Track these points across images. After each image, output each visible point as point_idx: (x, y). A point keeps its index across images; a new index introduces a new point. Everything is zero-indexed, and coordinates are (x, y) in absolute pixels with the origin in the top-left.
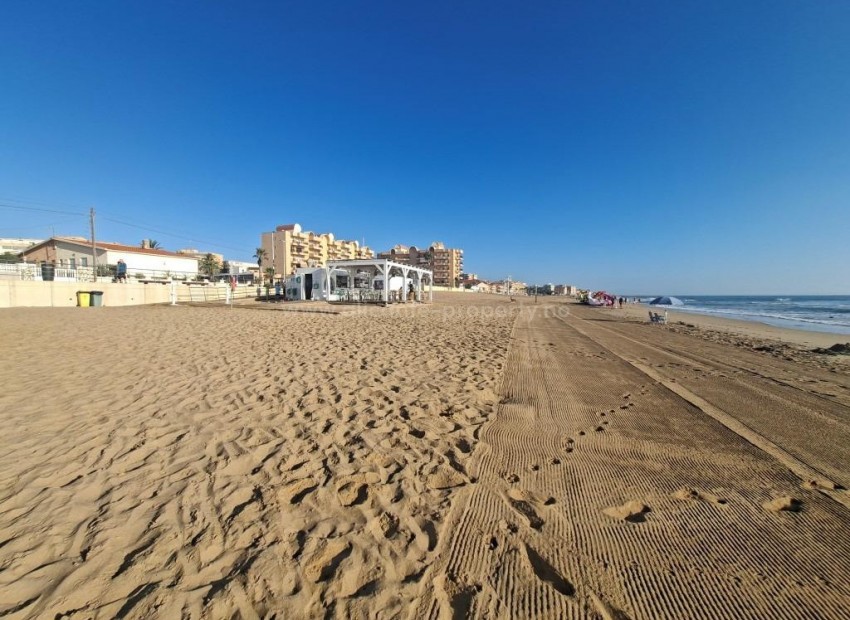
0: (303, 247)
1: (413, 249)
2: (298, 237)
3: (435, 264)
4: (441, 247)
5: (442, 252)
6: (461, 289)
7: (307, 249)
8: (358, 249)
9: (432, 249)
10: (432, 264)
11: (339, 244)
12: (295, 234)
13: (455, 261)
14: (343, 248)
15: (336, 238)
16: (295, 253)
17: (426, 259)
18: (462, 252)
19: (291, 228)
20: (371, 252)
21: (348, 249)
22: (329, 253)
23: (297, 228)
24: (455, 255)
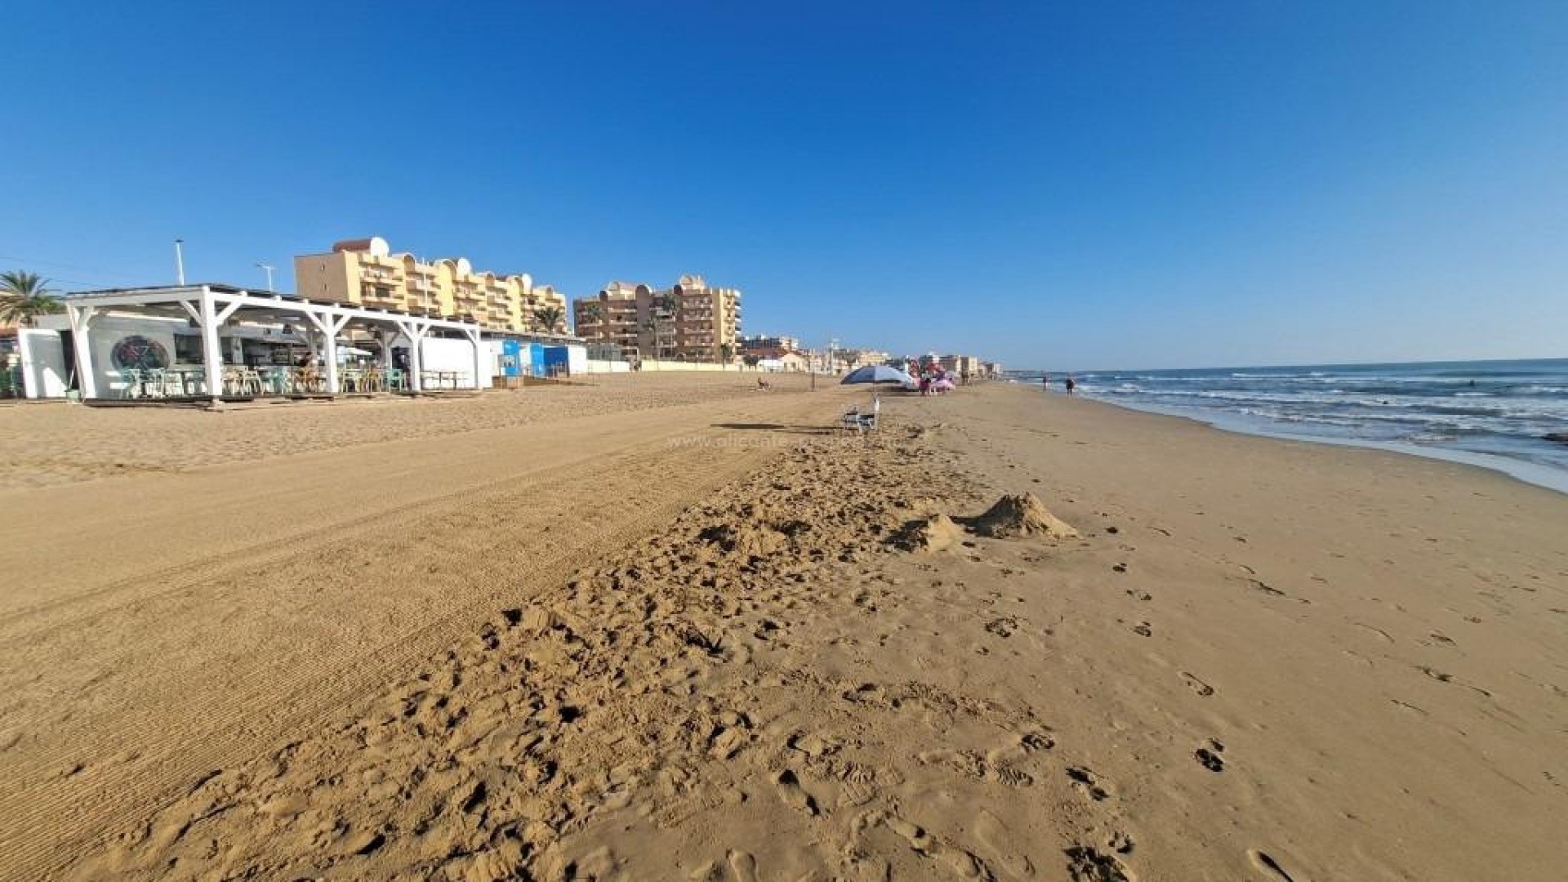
0: (393, 287)
1: (641, 289)
2: (377, 266)
3: (686, 318)
4: (699, 286)
5: (698, 296)
6: (736, 365)
7: (401, 289)
8: (527, 291)
9: (678, 289)
10: (680, 318)
11: (479, 279)
12: (368, 258)
13: (724, 313)
14: (491, 288)
15: (474, 270)
16: (373, 299)
17: (666, 308)
18: (737, 294)
19: (364, 246)
20: (556, 296)
21: (503, 291)
22: (456, 299)
23: (379, 248)
24: (723, 300)
